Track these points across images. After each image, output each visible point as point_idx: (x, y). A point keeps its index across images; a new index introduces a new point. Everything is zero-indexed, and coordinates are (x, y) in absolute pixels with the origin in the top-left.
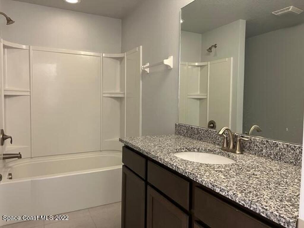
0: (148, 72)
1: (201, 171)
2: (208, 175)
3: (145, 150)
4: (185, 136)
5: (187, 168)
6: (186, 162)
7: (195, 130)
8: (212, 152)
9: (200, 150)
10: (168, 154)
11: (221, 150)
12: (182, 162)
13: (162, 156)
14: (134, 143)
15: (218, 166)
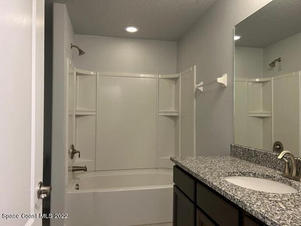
0: (202, 91)
1: (252, 199)
2: (259, 204)
3: (194, 171)
4: (241, 159)
5: (236, 194)
6: (237, 188)
7: (252, 152)
8: (271, 179)
9: (256, 175)
10: (218, 178)
11: (281, 176)
12: (231, 187)
13: (211, 179)
14: (184, 163)
15: (274, 195)
